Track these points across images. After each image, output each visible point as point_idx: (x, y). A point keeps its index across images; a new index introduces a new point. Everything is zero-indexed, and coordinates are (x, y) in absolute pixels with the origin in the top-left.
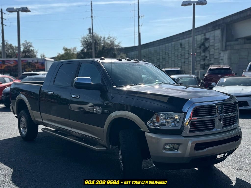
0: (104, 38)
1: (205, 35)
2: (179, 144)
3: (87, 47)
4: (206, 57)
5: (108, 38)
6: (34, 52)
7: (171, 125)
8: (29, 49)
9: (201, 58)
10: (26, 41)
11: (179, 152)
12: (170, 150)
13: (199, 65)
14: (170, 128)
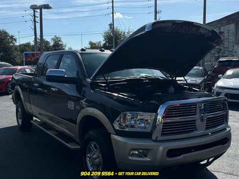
0: (124, 33)
1: (220, 29)
2: (148, 150)
3: (109, 41)
4: (221, 50)
5: (128, 33)
6: (63, 46)
7: (140, 127)
8: (58, 44)
9: (216, 51)
10: (56, 36)
11: (148, 159)
12: (139, 156)
13: (214, 57)
14: (139, 130)
